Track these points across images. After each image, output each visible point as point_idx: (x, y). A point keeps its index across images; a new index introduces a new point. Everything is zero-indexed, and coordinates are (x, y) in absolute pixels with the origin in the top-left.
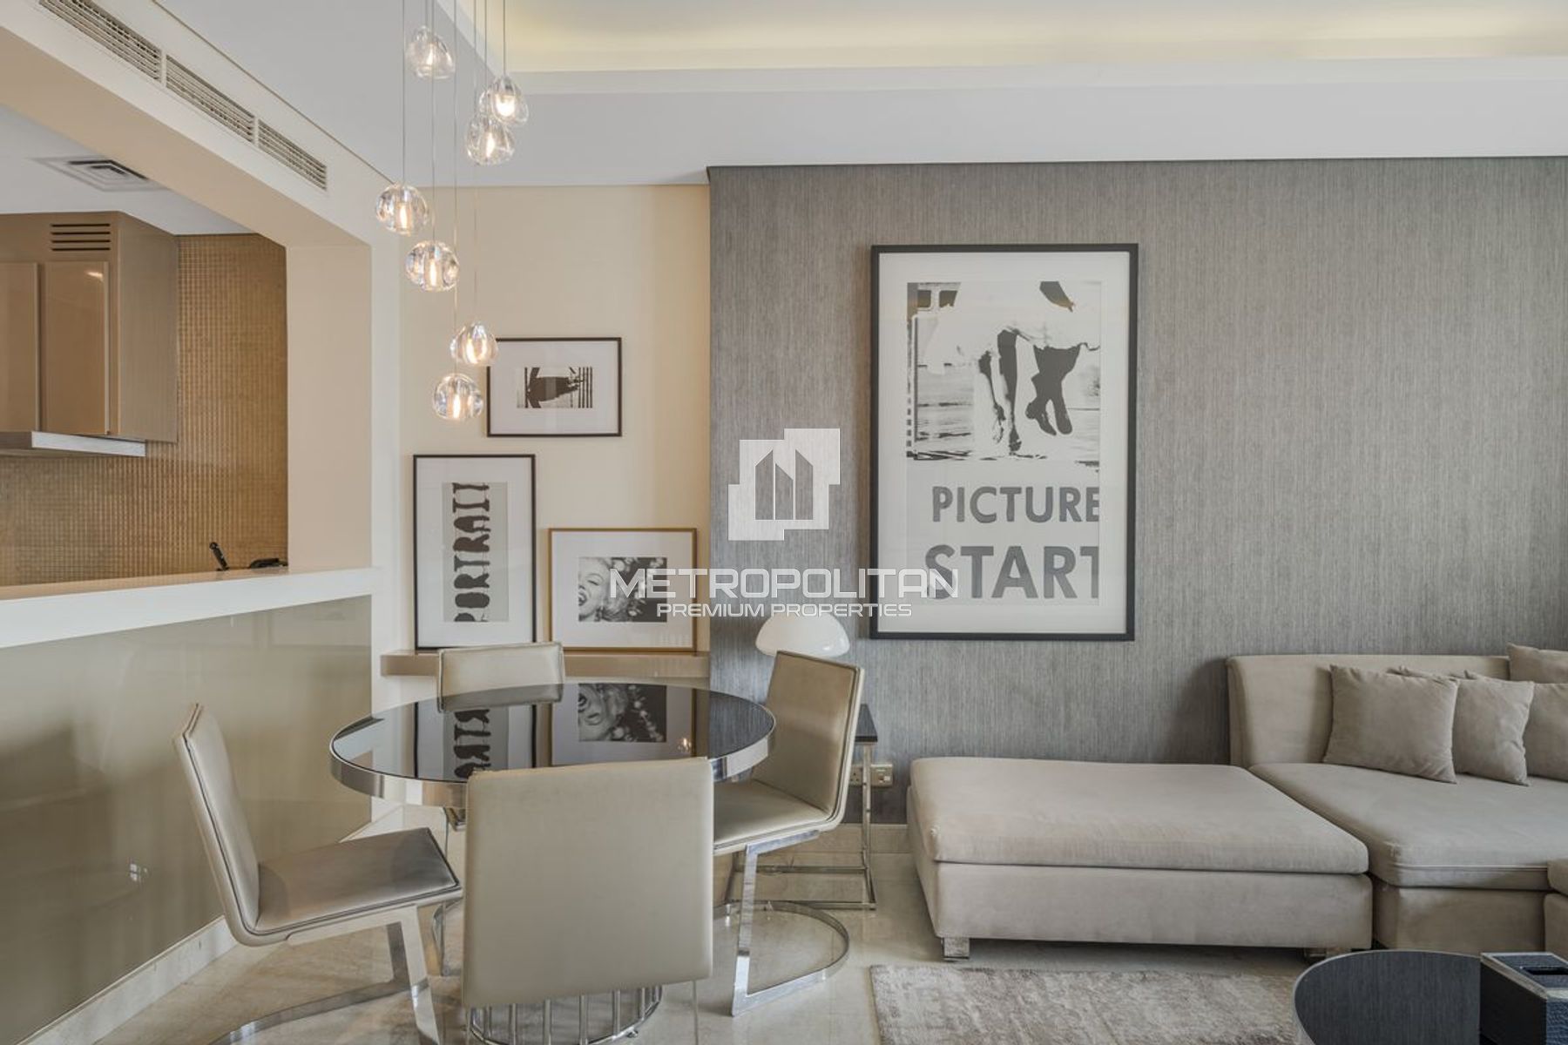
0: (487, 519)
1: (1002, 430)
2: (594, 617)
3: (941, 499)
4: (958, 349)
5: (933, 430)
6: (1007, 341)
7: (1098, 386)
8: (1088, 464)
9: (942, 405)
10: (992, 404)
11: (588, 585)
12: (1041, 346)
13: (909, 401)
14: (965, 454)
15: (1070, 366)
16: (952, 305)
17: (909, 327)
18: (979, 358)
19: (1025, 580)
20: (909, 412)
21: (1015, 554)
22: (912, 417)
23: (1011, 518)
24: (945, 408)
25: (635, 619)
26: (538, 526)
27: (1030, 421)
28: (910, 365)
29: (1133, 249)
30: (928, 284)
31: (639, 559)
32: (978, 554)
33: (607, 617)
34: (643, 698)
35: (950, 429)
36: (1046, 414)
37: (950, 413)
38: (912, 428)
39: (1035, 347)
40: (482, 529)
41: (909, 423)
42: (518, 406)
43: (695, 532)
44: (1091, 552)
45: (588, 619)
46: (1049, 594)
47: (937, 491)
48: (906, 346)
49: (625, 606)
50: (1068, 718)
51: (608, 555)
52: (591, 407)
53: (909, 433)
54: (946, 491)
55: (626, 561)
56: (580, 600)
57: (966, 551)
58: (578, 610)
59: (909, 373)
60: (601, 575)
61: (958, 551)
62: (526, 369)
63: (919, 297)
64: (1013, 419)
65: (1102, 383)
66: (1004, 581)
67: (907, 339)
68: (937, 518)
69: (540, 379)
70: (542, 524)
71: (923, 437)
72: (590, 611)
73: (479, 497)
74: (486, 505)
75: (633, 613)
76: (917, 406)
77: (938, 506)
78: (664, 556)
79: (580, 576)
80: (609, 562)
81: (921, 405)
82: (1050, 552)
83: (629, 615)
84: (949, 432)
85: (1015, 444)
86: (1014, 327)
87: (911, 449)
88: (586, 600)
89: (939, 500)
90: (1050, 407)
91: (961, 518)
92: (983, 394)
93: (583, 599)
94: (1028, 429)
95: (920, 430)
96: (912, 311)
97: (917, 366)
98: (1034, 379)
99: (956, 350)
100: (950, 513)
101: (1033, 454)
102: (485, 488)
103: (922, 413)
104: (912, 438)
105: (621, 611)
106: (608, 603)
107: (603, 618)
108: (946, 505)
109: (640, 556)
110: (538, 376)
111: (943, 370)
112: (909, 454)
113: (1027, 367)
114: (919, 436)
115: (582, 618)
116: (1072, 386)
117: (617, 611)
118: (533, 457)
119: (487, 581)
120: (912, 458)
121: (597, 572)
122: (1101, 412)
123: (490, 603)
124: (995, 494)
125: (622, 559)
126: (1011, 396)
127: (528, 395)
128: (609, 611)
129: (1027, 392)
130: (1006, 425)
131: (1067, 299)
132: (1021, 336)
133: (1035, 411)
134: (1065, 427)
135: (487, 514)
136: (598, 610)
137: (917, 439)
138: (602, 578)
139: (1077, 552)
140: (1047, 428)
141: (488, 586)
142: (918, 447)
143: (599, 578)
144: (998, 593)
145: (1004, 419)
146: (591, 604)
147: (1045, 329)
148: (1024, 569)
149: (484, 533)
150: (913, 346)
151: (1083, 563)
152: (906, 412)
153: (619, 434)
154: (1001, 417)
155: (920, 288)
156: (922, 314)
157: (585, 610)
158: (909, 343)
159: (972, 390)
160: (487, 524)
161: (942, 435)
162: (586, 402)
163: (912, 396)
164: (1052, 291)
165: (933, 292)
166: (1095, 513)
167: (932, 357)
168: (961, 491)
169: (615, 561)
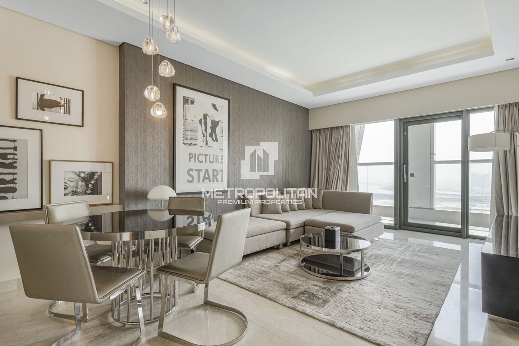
0: (16, 155)
1: (204, 139)
2: (71, 194)
3: (191, 156)
4: (195, 117)
5: (189, 137)
6: (205, 116)
7: (223, 131)
8: (221, 149)
9: (191, 131)
10: (202, 132)
11: (68, 182)
12: (212, 119)
13: (183, 129)
14: (196, 145)
15: (217, 125)
16: (193, 104)
17: (183, 108)
18: (199, 120)
19: (209, 178)
20: (183, 132)
21: (207, 171)
22: (184, 133)
23: (206, 162)
24: (191, 132)
25: (89, 194)
26: (44, 158)
27: (209, 137)
28: (183, 119)
29: (229, 100)
30: (188, 97)
31: (91, 172)
32: (199, 171)
33: (77, 194)
34: (92, 222)
35: (193, 137)
36: (213, 136)
37: (193, 133)
38: (184, 136)
39: (211, 119)
40: (13, 159)
41: (183, 135)
42: (33, 108)
43: (112, 163)
44: (221, 171)
45: (68, 195)
46: (213, 181)
47: (190, 154)
48: (183, 113)
49: (85, 190)
50: (217, 212)
51: (77, 171)
52: (70, 114)
53: (183, 137)
54: (192, 154)
55: (85, 173)
56: (65, 188)
57: (196, 170)
58: (63, 192)
59: (183, 121)
60: (75, 178)
61: (195, 170)
62: (38, 94)
63: (186, 101)
64: (206, 137)
65: (223, 130)
66: (205, 178)
67: (183, 112)
68: (190, 161)
69: (44, 99)
70: (46, 158)
71: (186, 139)
72: (69, 192)
73: (12, 145)
74: (15, 148)
75: (88, 192)
76: (185, 130)
77: (190, 158)
78: (101, 171)
79: (64, 179)
80: (78, 173)
81: (186, 130)
82: (214, 171)
83: (86, 193)
84: (192, 138)
85: (207, 143)
86: (207, 114)
87: (184, 142)
88: (67, 188)
89: (190, 156)
90: (214, 135)
91: (195, 161)
92: (200, 129)
93: (66, 187)
94: (209, 139)
95: (186, 137)
96: (184, 104)
97: (185, 119)
98: (211, 127)
99: (194, 117)
100: (193, 160)
101: (210, 146)
102: (14, 141)
103: (187, 133)
104: (184, 139)
105: (83, 192)
106: (77, 189)
107: (75, 194)
108: (192, 158)
109: (92, 171)
110: (44, 98)
111: (191, 121)
112: (183, 143)
113: (209, 124)
114: (186, 138)
115: (65, 195)
116: (218, 130)
117: (82, 191)
118: (41, 130)
119: (16, 181)
120: (184, 145)
121: (74, 178)
122: (224, 137)
123: (17, 191)
124: (202, 155)
125: (84, 172)
126: (206, 131)
127: (38, 105)
128: (77, 192)
129: (209, 131)
130: (205, 138)
131: (217, 109)
132: (209, 116)
133: (211, 135)
134: (217, 141)
135: (16, 152)
136: (73, 192)
137: (185, 139)
138: (75, 179)
139: (219, 171)
140: (214, 140)
141: (16, 184)
142: (186, 142)
143: (73, 179)
144: (203, 181)
145: (205, 136)
146: (69, 190)
147: (213, 115)
148: (209, 175)
149: (14, 161)
150: (184, 114)
151: (220, 173)
152: (183, 131)
153: (82, 126)
154: (204, 136)
155: (186, 98)
156: (186, 105)
157: (67, 191)
158: (184, 113)
159: (197, 128)
160: (16, 157)
161: (191, 139)
162: (68, 111)
163: (184, 127)
164: (214, 107)
165: (189, 100)
166: (222, 162)
167: (189, 118)
168: (195, 154)
169: (80, 173)
